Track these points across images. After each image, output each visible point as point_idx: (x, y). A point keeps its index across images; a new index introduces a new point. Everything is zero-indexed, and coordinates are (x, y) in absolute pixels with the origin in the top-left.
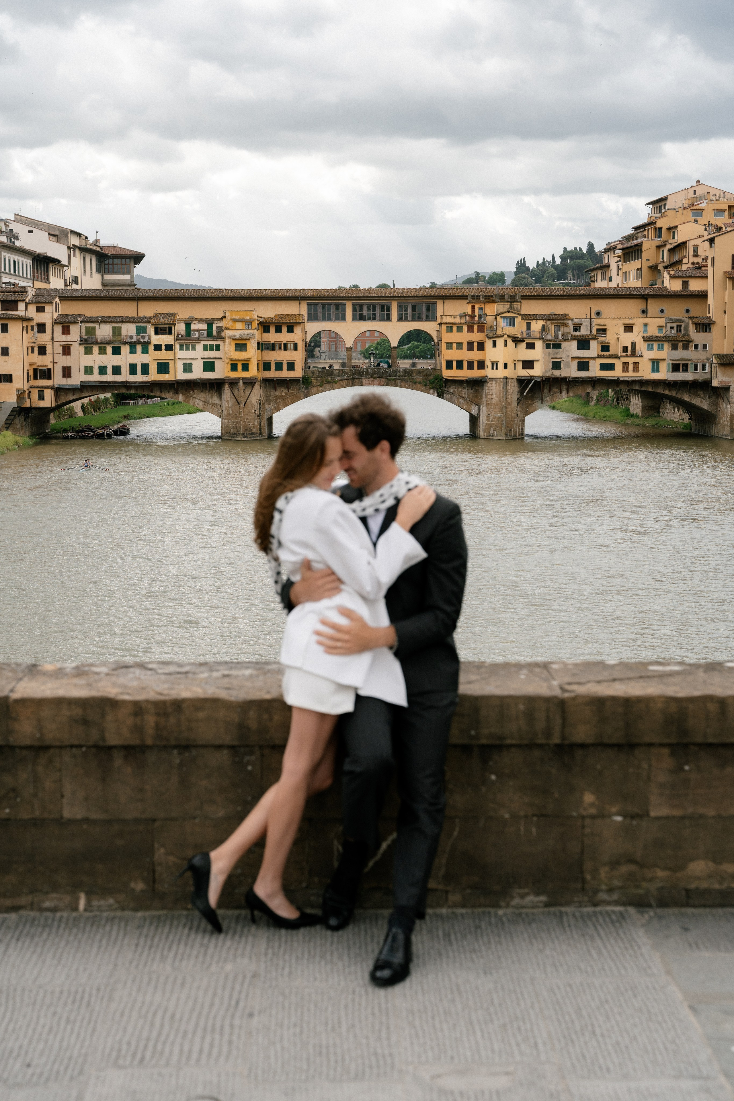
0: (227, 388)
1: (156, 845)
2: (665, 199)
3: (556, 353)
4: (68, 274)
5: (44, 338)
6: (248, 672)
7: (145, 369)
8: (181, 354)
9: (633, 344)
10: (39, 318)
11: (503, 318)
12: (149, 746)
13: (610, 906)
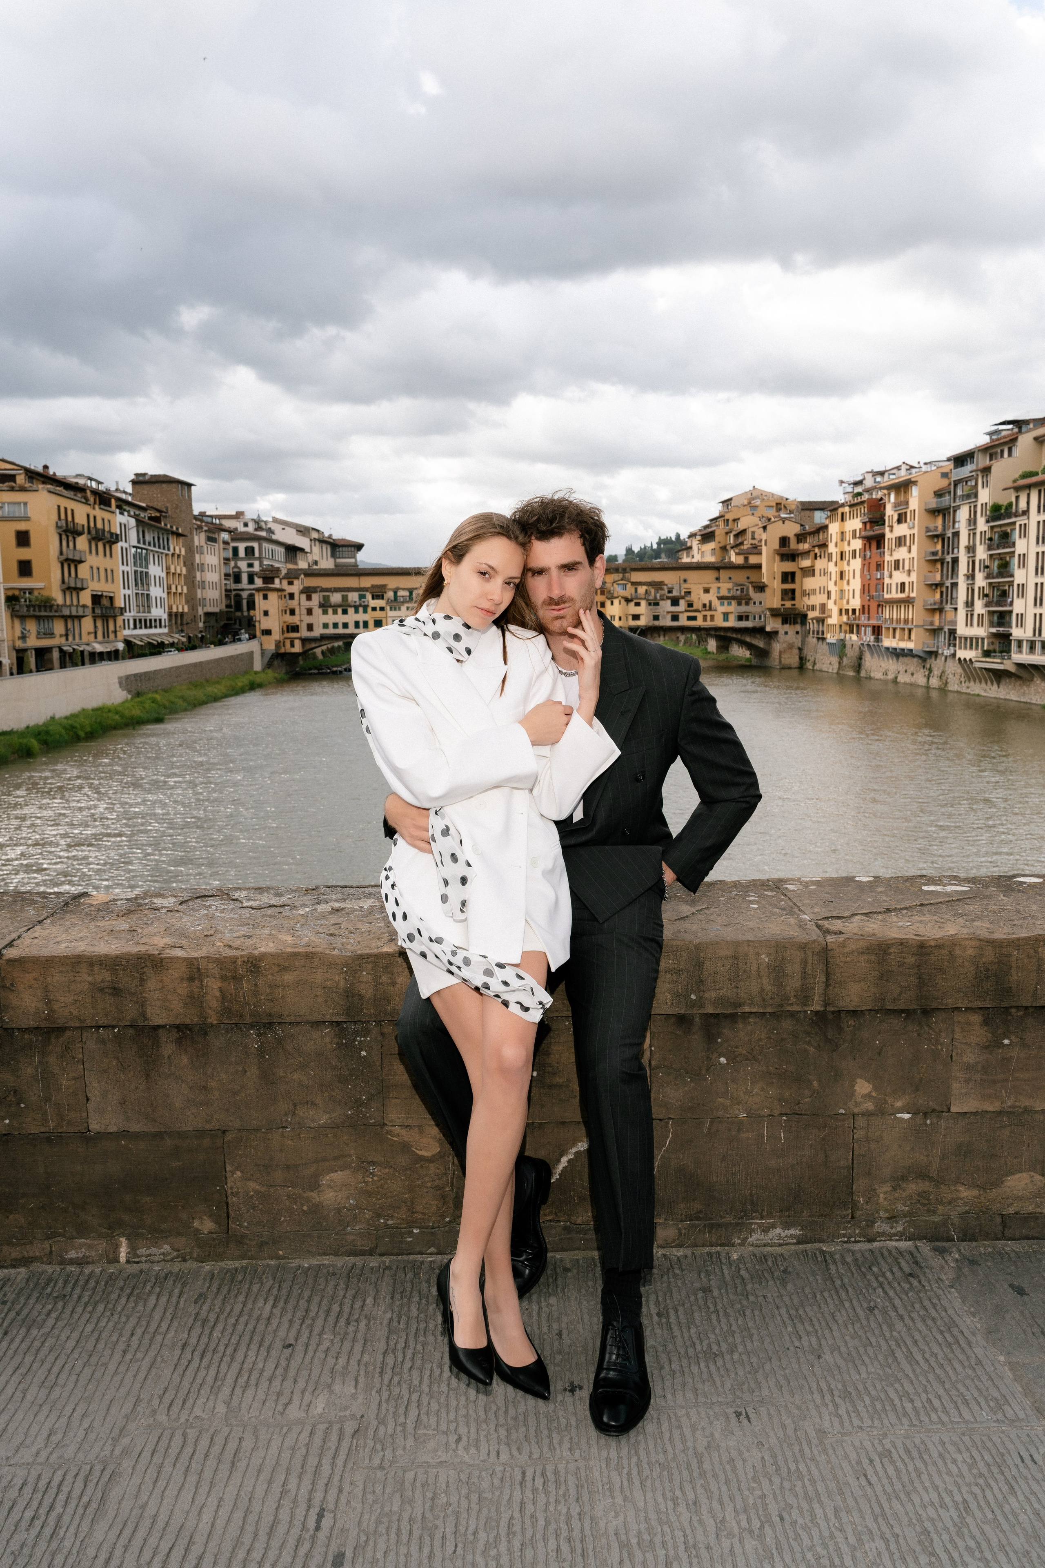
1: (229, 1168)
2: (731, 499)
3: (656, 609)
4: (310, 558)
5: (294, 604)
9: (710, 602)
10: (290, 589)
11: (618, 584)
12: (212, 1025)
13: (891, 1240)
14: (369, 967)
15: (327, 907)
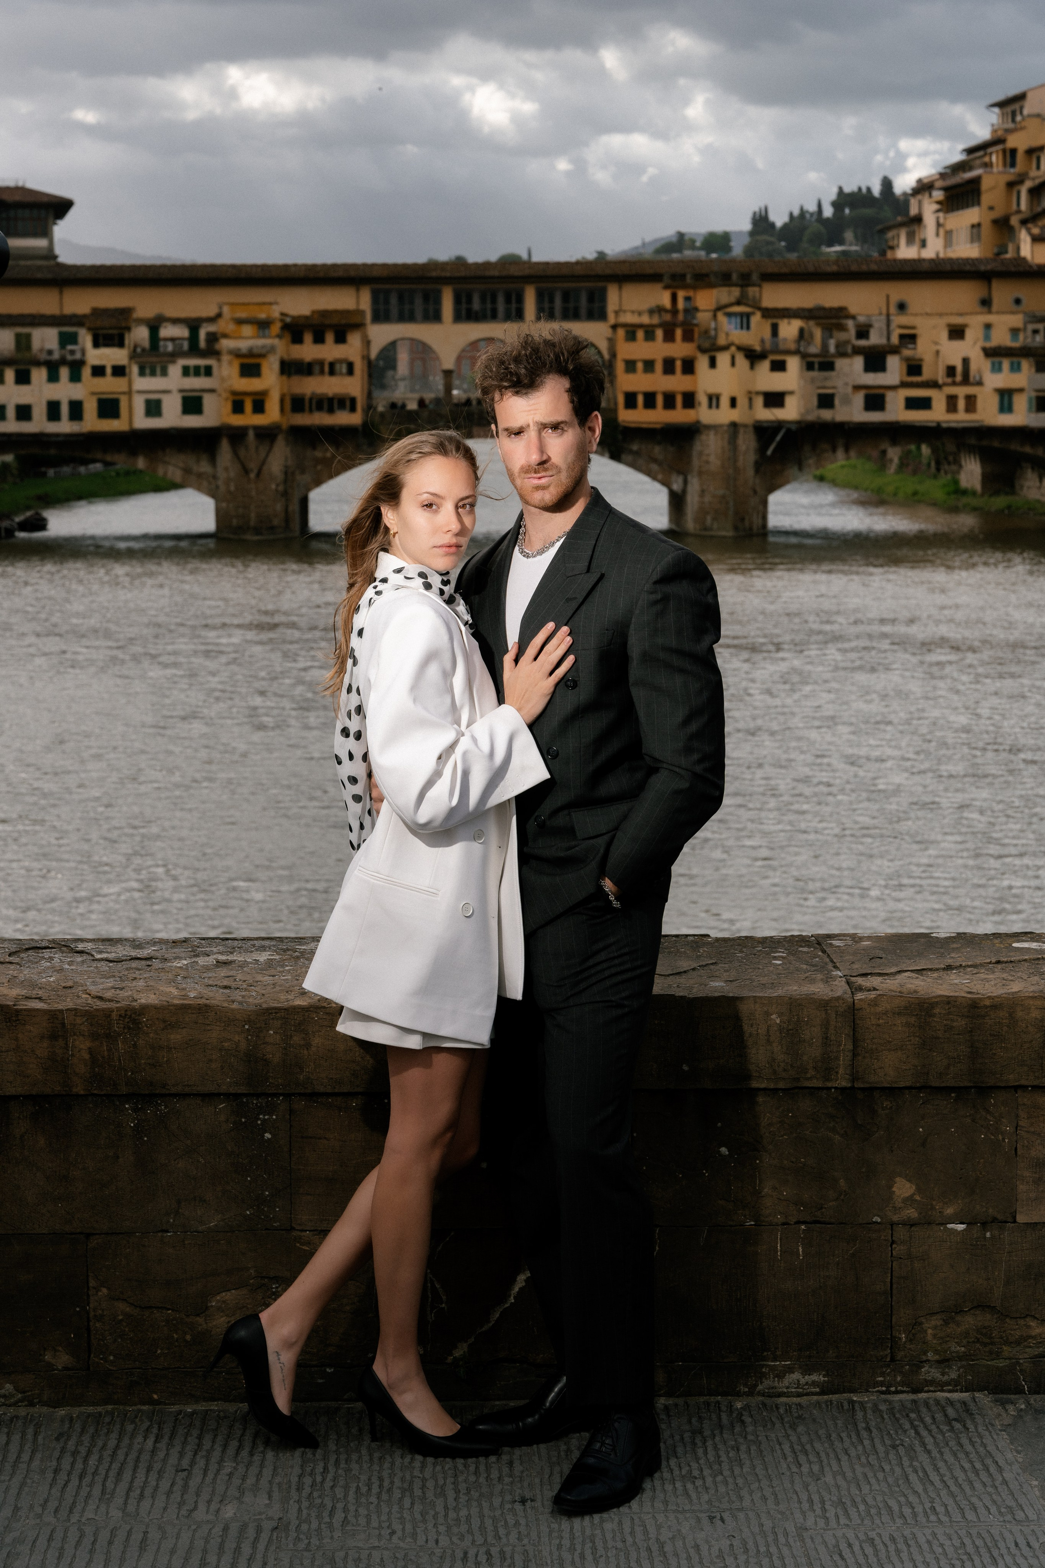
0: (225, 446)
1: (92, 1283)
2: (1021, 97)
3: (826, 379)
6: (263, 957)
7: (76, 410)
8: (142, 383)
9: (966, 361)
11: (729, 315)
12: (78, 1096)
13: (942, 1391)
14: (278, 1023)
15: (211, 960)
